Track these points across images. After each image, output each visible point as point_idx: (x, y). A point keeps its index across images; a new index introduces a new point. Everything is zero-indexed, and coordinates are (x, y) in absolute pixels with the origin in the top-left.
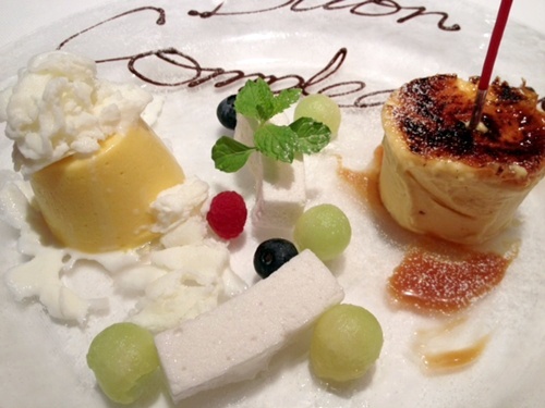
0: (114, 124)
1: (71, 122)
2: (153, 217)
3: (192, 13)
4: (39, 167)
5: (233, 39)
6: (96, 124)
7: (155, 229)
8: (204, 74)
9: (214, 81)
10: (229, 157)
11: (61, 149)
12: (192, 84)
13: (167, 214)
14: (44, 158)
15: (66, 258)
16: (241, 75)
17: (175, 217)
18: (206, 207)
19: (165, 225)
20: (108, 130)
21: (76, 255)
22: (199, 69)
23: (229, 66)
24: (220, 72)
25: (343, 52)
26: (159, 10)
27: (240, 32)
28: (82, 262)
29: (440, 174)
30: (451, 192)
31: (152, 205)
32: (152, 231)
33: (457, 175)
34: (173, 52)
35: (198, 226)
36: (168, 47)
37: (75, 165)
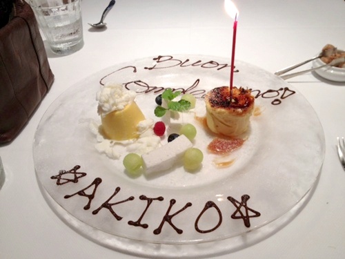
0: (127, 101)
1: (117, 100)
2: (138, 129)
3: (146, 68)
4: (107, 113)
5: (160, 77)
6: (123, 101)
7: (138, 133)
8: (150, 89)
9: (154, 91)
10: (160, 112)
11: (114, 108)
12: (146, 92)
13: (142, 128)
14: (109, 110)
15: (111, 142)
16: (163, 89)
17: (144, 129)
18: (153, 126)
19: (141, 131)
20: (126, 103)
21: (114, 142)
22: (148, 87)
23: (159, 86)
24: (156, 88)
25: (198, 80)
26: (134, 67)
27: (162, 74)
28: (116, 144)
29: (219, 113)
30: (223, 118)
31: (137, 125)
32: (137, 133)
33: (224, 113)
34: (140, 81)
35: (151, 132)
36: (138, 80)
37: (118, 113)
